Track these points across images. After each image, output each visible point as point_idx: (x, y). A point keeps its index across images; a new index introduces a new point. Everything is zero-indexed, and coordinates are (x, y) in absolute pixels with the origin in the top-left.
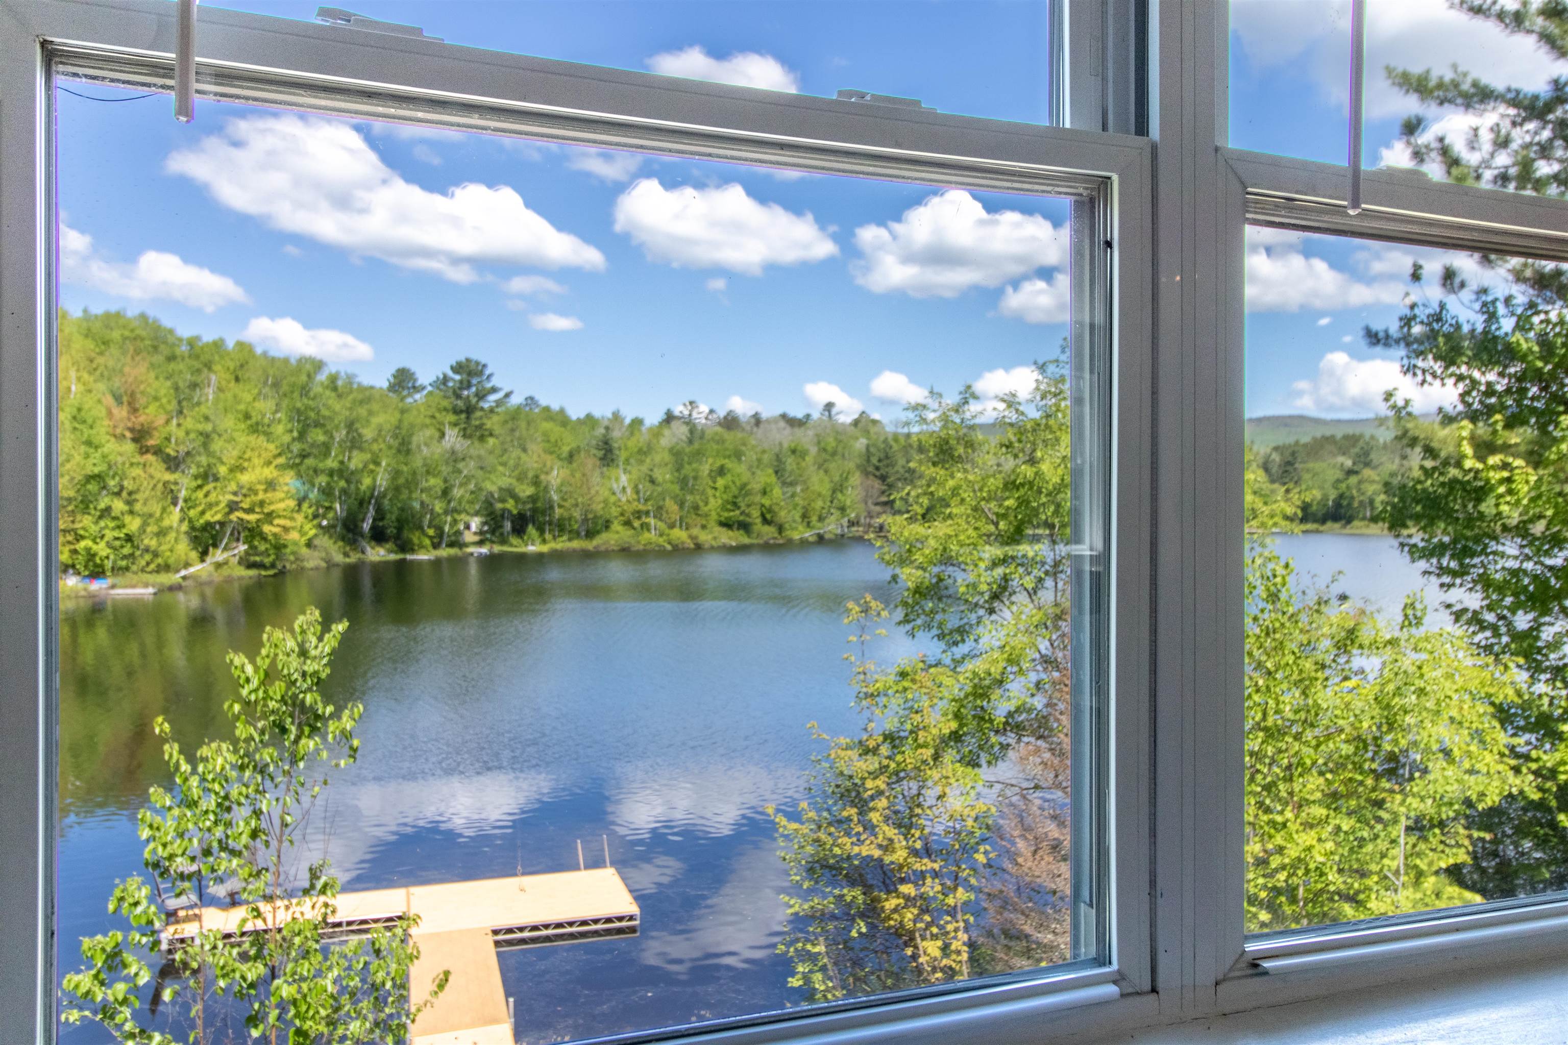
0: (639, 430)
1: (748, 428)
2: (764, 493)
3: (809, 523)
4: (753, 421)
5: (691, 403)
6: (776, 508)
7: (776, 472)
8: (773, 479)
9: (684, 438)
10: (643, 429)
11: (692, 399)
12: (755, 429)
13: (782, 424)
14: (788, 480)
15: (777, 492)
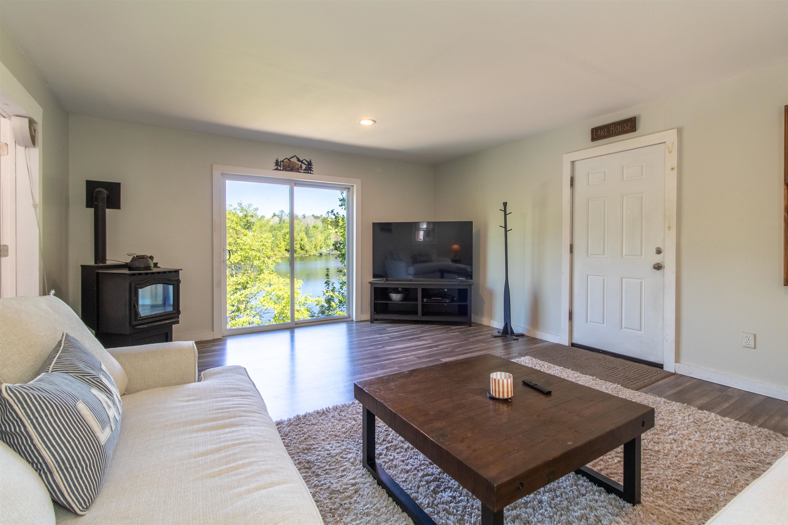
0: (264, 220)
1: (301, 219)
2: (301, 240)
3: (316, 249)
4: (303, 217)
5: (282, 211)
6: (305, 245)
7: (306, 234)
8: (305, 235)
9: (278, 222)
10: (265, 219)
11: (282, 210)
12: (303, 219)
13: (313, 218)
14: (310, 236)
15: (306, 240)
